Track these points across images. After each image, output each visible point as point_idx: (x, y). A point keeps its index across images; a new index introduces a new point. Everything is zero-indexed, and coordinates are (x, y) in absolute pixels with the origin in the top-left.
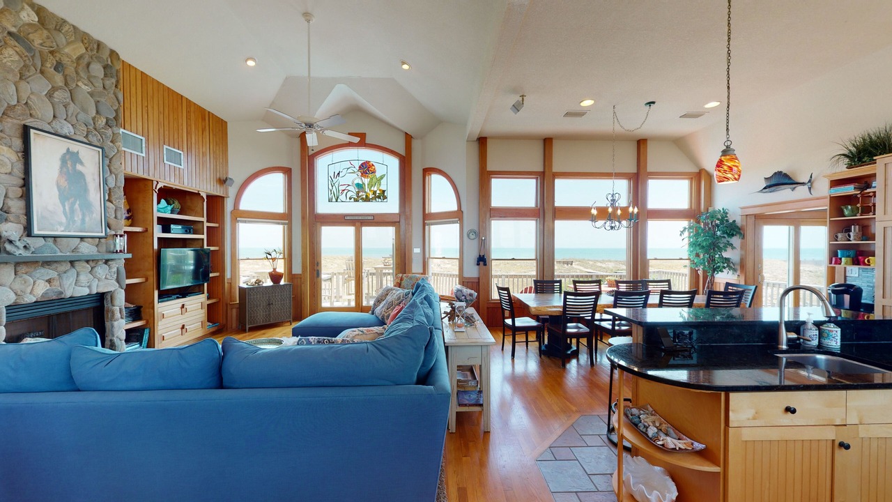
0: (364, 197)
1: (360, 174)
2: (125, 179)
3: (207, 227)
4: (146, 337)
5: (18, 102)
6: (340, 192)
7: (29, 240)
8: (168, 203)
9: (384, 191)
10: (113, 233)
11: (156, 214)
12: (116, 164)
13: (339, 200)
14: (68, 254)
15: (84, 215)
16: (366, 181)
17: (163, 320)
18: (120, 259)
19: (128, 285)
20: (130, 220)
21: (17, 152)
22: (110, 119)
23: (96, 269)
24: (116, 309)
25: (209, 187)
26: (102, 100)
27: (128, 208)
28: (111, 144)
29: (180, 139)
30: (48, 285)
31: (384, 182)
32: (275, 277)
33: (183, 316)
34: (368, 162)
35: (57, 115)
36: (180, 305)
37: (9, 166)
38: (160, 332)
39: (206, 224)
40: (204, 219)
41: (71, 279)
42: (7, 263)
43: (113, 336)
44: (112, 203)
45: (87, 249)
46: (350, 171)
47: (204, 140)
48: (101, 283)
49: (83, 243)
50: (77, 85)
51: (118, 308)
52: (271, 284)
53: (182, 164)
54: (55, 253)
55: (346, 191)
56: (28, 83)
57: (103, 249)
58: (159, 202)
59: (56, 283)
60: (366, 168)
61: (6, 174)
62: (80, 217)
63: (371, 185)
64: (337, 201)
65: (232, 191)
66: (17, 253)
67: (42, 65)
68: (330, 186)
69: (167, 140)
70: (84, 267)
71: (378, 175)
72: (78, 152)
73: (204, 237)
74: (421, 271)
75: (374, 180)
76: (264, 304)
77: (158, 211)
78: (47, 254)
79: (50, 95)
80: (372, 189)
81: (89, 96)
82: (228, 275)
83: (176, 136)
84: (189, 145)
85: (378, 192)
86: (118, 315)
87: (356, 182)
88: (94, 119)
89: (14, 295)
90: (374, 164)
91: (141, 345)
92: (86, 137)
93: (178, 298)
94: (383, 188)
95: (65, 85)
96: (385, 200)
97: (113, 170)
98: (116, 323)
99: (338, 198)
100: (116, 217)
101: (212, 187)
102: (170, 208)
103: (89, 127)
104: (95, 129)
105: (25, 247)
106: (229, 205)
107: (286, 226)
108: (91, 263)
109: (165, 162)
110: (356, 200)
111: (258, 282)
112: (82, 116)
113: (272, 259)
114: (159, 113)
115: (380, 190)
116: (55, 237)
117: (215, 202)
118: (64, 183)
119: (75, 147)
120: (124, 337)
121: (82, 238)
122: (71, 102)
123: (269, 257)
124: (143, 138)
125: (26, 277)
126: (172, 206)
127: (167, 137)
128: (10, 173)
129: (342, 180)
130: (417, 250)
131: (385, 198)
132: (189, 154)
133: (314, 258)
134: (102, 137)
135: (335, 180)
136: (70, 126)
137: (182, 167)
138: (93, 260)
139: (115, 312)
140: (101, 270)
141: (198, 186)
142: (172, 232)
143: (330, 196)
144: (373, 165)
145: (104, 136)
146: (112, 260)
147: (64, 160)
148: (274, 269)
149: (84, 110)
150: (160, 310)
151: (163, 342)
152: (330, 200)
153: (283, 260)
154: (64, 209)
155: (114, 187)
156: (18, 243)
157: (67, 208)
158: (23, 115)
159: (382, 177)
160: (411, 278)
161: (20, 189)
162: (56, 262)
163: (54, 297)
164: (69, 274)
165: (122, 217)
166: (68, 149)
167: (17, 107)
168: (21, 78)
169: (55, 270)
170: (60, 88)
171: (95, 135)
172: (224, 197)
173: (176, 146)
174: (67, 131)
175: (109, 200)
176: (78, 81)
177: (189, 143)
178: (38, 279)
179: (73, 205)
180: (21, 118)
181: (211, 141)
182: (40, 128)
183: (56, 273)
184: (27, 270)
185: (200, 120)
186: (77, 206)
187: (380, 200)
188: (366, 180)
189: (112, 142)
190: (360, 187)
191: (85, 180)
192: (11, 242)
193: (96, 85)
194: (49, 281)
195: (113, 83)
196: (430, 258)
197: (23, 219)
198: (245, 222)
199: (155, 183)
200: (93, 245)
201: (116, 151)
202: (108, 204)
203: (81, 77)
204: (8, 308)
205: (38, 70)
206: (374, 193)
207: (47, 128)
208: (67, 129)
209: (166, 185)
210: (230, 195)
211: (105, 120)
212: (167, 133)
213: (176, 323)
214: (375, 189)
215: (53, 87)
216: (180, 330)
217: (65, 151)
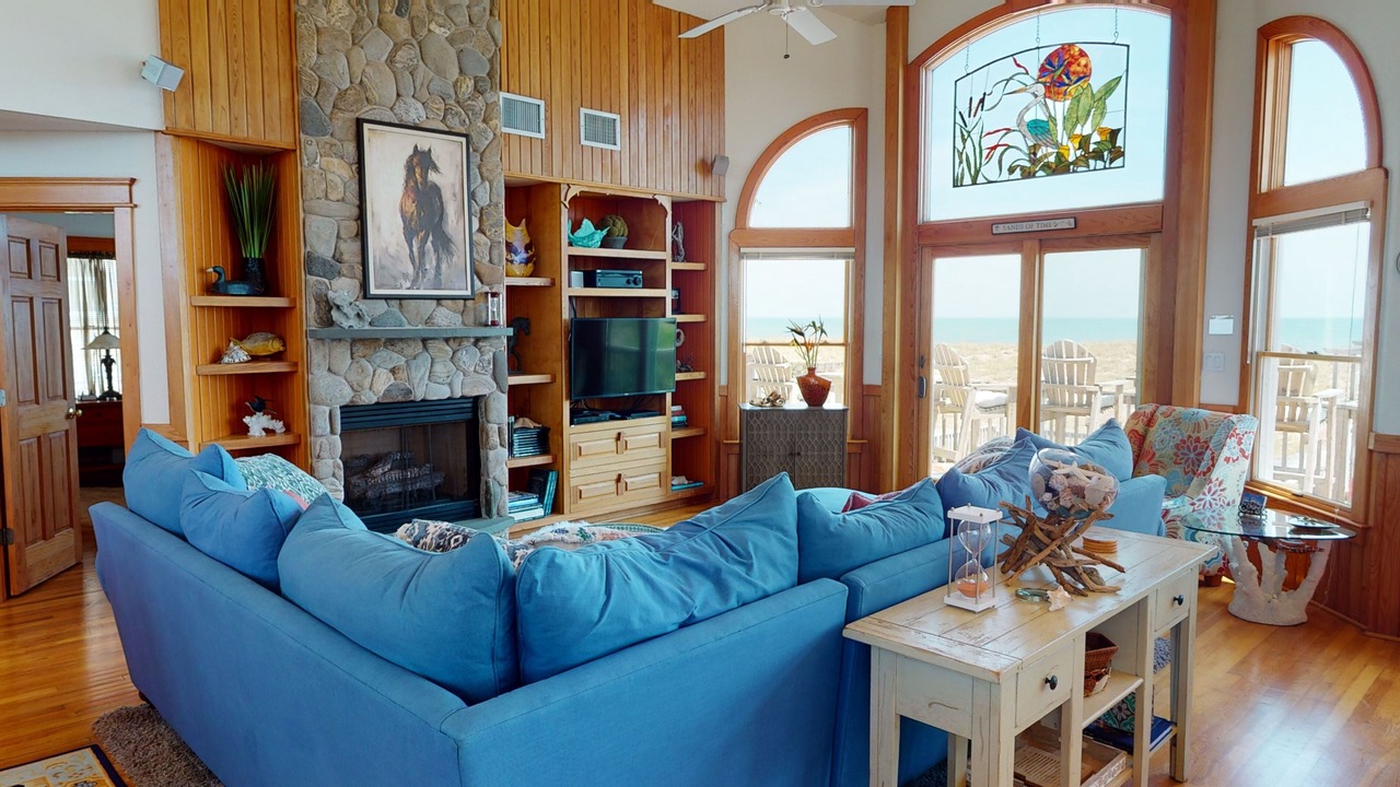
0: (1052, 159)
1: (1041, 89)
2: (506, 188)
3: (674, 271)
4: (551, 488)
5: (351, 82)
6: (985, 153)
7: (364, 306)
8: (598, 227)
9: (1114, 133)
10: (487, 289)
11: (567, 251)
12: (492, 160)
13: (980, 179)
14: (420, 327)
15: (439, 260)
16: (1059, 108)
17: (580, 459)
18: (498, 337)
19: (512, 388)
20: (530, 265)
21: (351, 165)
22: (483, 80)
23: (459, 354)
24: (493, 428)
25: (676, 183)
26: (468, 46)
27: (528, 241)
28: (483, 126)
29: (614, 89)
30: (392, 378)
31: (1114, 102)
32: (815, 390)
33: (620, 457)
34: (1066, 48)
35: (402, 92)
36: (614, 434)
37: (341, 188)
38: (573, 482)
39: (670, 266)
40: (666, 255)
41: (423, 369)
42: (340, 340)
43: (488, 475)
44: (485, 234)
45: (446, 318)
46: (1013, 85)
47: (668, 80)
48: (468, 380)
49: (440, 308)
50: (429, 30)
51: (496, 426)
52: (804, 406)
53: (618, 142)
54: (400, 326)
55: (1000, 149)
56: (362, 47)
57: (470, 319)
58: (576, 226)
59: (402, 375)
60: (1062, 69)
61: (338, 201)
62: (434, 263)
63: (1073, 120)
64: (974, 183)
65: (732, 186)
66: (346, 324)
67: (380, 11)
68: (959, 140)
69: (587, 96)
70: (440, 350)
71: (1097, 82)
72: (430, 150)
73: (668, 293)
74: (1234, 401)
75: (1084, 100)
76: (782, 452)
77: (570, 244)
78: (390, 327)
79: (391, 61)
80: (1078, 131)
81: (447, 45)
82: (722, 378)
83: (605, 85)
84: (633, 97)
85: (1096, 138)
86: (495, 439)
87: (1029, 117)
88: (455, 84)
89: (349, 389)
90: (1084, 48)
91: (541, 500)
92: (444, 120)
93: (612, 418)
94: (1110, 122)
95: (413, 36)
96: (1118, 162)
97: (486, 174)
98: (491, 454)
99: (977, 172)
100: (491, 261)
101: (685, 183)
102: (600, 235)
103: (448, 102)
104: (458, 102)
105: (358, 315)
106: (724, 219)
107: (851, 261)
108: (451, 342)
109: (583, 142)
110: (1028, 174)
111: (774, 398)
112: (436, 85)
113: (805, 344)
114: (572, 43)
115: (1102, 131)
116: (400, 298)
117: (694, 216)
118: (411, 208)
119: (425, 141)
120: (505, 480)
121: (439, 299)
122: (421, 62)
123: (800, 339)
124: (542, 103)
125: (364, 362)
126: (605, 232)
127: (587, 89)
128: (343, 200)
129: (990, 119)
130: (1221, 326)
131: (1118, 153)
132: (634, 117)
133: (912, 345)
134: (467, 115)
135: (971, 122)
136: (419, 105)
137: (617, 148)
138: (455, 338)
139: (490, 434)
140: (468, 357)
141: (652, 185)
142: (599, 284)
143: (958, 171)
144: (1082, 54)
145: (470, 113)
146: (485, 338)
147: (410, 168)
148: (812, 370)
149: (440, 73)
150: (573, 439)
151: (580, 502)
152: (957, 183)
153: (843, 348)
154: (411, 251)
155: (489, 205)
156: (346, 310)
157: (415, 249)
158: (356, 101)
159: (1109, 89)
160: (1178, 421)
161: (354, 223)
162: (401, 340)
163: (400, 398)
164: (419, 360)
165: (500, 261)
166: (416, 147)
167: (349, 92)
168: (354, 44)
169: (401, 352)
170: (406, 43)
171: (457, 113)
172: (714, 202)
173: (606, 105)
174: (415, 117)
175: (481, 230)
176: (430, 22)
177: (633, 92)
178: (378, 366)
179: (424, 242)
180: (354, 108)
181: (684, 77)
182: (378, 119)
183: (404, 359)
184: (366, 352)
185: (659, 37)
186: (429, 244)
187: (1100, 164)
188: (1059, 105)
189: (484, 121)
190: (1040, 130)
191: (440, 198)
192: (338, 307)
193: (458, 20)
194: (393, 371)
195: (485, 9)
196: (1266, 353)
197: (358, 269)
198: (757, 256)
199: (564, 188)
200: (454, 312)
201: (492, 136)
202: (479, 238)
203: (434, 14)
204: (345, 410)
205: (376, 23)
206: (1084, 142)
207: (388, 116)
208: (415, 113)
209: (587, 190)
210: (727, 196)
211: (471, 83)
212: (587, 81)
213: (605, 468)
214: (1087, 130)
215: (395, 44)
216: (614, 483)
217: (411, 152)
